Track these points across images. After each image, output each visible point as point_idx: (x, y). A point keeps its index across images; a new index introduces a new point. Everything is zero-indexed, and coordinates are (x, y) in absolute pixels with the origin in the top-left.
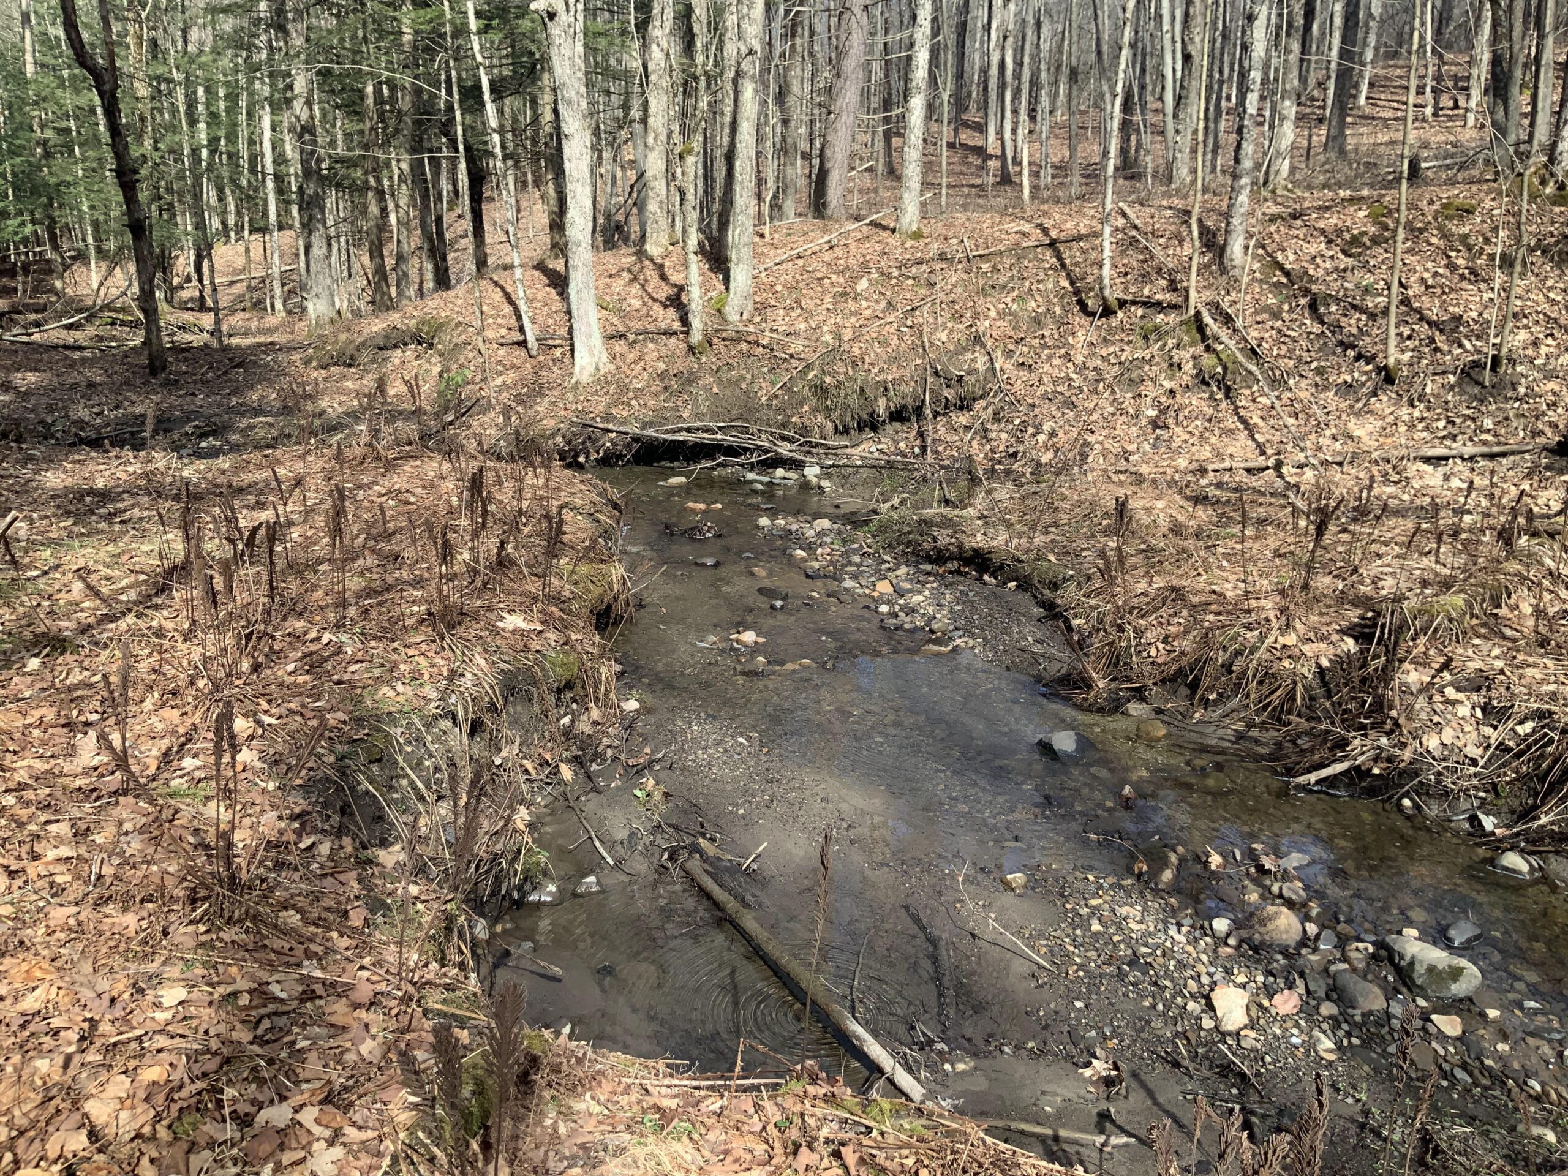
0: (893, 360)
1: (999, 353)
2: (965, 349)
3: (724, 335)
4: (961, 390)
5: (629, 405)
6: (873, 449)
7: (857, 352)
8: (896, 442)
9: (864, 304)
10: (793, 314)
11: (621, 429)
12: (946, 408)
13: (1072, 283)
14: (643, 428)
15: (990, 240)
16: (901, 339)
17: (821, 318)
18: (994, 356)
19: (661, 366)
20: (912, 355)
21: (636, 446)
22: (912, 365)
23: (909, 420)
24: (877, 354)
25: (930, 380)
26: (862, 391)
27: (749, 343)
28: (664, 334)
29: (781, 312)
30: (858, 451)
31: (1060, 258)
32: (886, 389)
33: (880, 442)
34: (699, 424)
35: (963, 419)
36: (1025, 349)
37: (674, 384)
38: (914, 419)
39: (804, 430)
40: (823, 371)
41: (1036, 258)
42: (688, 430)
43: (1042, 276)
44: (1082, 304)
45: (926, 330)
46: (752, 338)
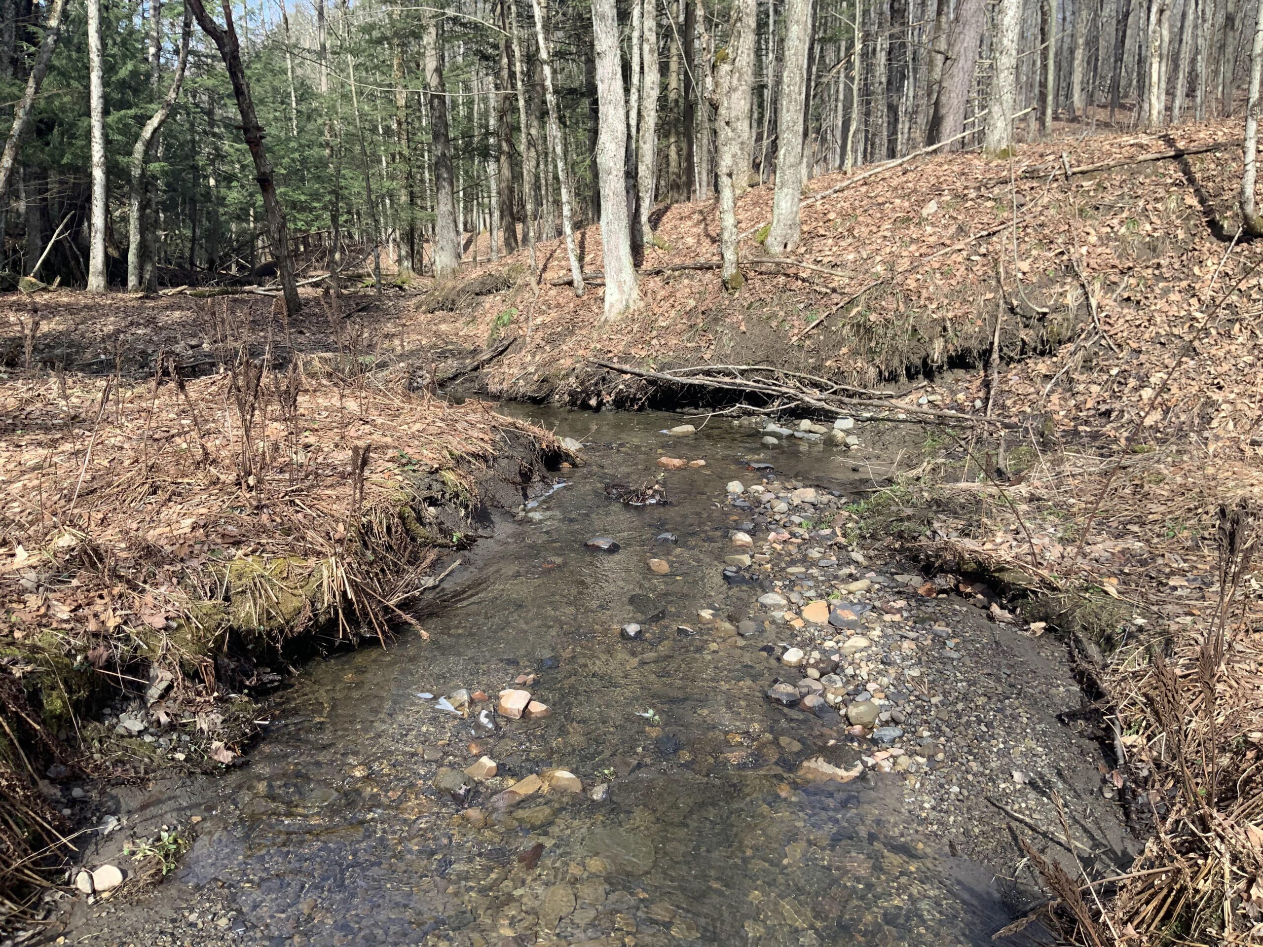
0: (958, 294)
1: (1097, 286)
2: (1053, 282)
3: (763, 269)
4: (1043, 331)
5: (649, 344)
6: (923, 400)
7: (912, 284)
8: (953, 393)
9: (929, 230)
10: (843, 244)
11: (637, 370)
12: (1023, 352)
13: (1202, 201)
14: (661, 369)
15: (1097, 154)
16: (968, 269)
17: (874, 246)
18: (1089, 289)
19: (692, 303)
20: (982, 287)
21: (651, 389)
22: (981, 300)
23: (974, 367)
24: (937, 287)
25: (1002, 317)
26: (915, 330)
27: (788, 276)
28: (700, 269)
29: (830, 242)
30: (902, 403)
31: (1187, 172)
32: (945, 329)
33: (934, 393)
34: (720, 366)
35: (1042, 366)
36: (1132, 281)
37: (700, 322)
38: (980, 365)
39: (840, 375)
40: (869, 307)
41: (1156, 173)
42: (708, 373)
43: (1161, 192)
44: (1215, 228)
45: (1003, 257)
46: (792, 271)
